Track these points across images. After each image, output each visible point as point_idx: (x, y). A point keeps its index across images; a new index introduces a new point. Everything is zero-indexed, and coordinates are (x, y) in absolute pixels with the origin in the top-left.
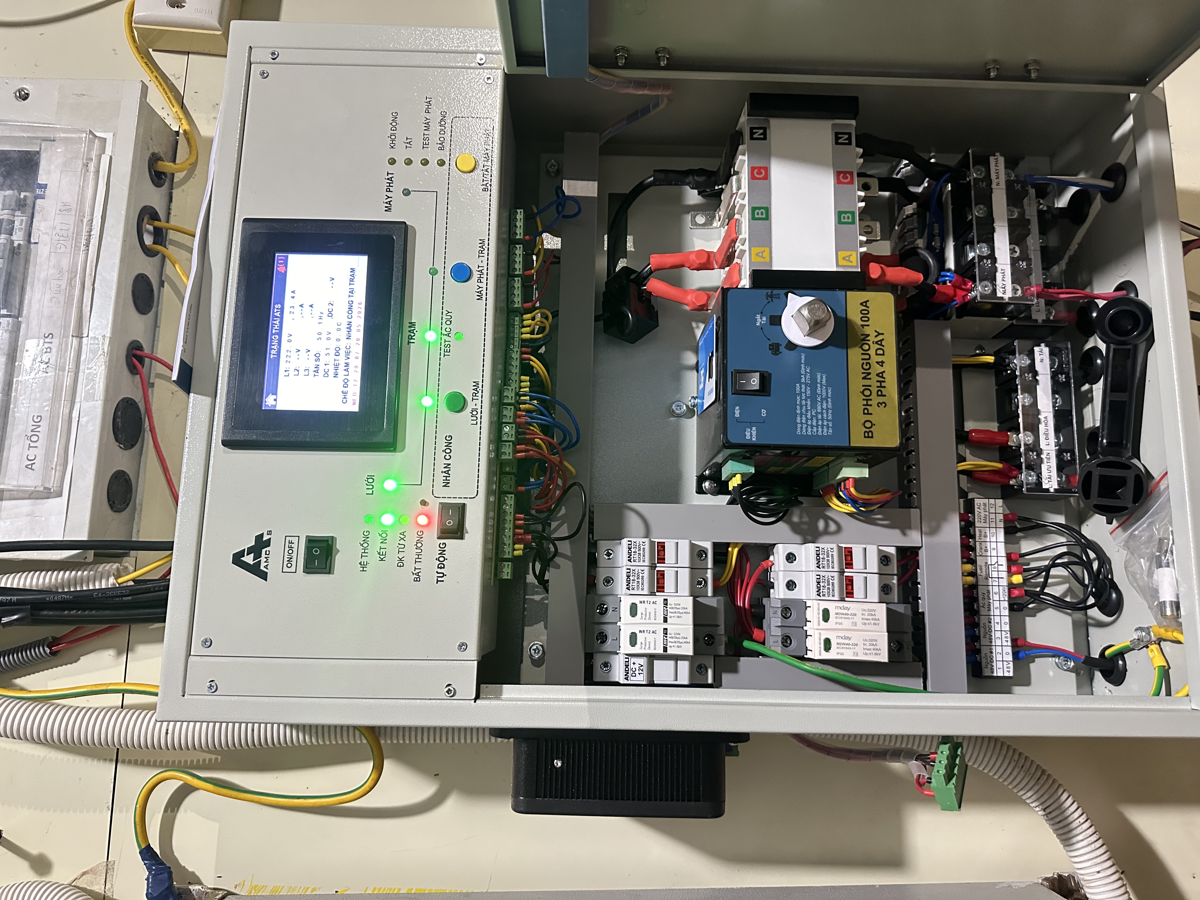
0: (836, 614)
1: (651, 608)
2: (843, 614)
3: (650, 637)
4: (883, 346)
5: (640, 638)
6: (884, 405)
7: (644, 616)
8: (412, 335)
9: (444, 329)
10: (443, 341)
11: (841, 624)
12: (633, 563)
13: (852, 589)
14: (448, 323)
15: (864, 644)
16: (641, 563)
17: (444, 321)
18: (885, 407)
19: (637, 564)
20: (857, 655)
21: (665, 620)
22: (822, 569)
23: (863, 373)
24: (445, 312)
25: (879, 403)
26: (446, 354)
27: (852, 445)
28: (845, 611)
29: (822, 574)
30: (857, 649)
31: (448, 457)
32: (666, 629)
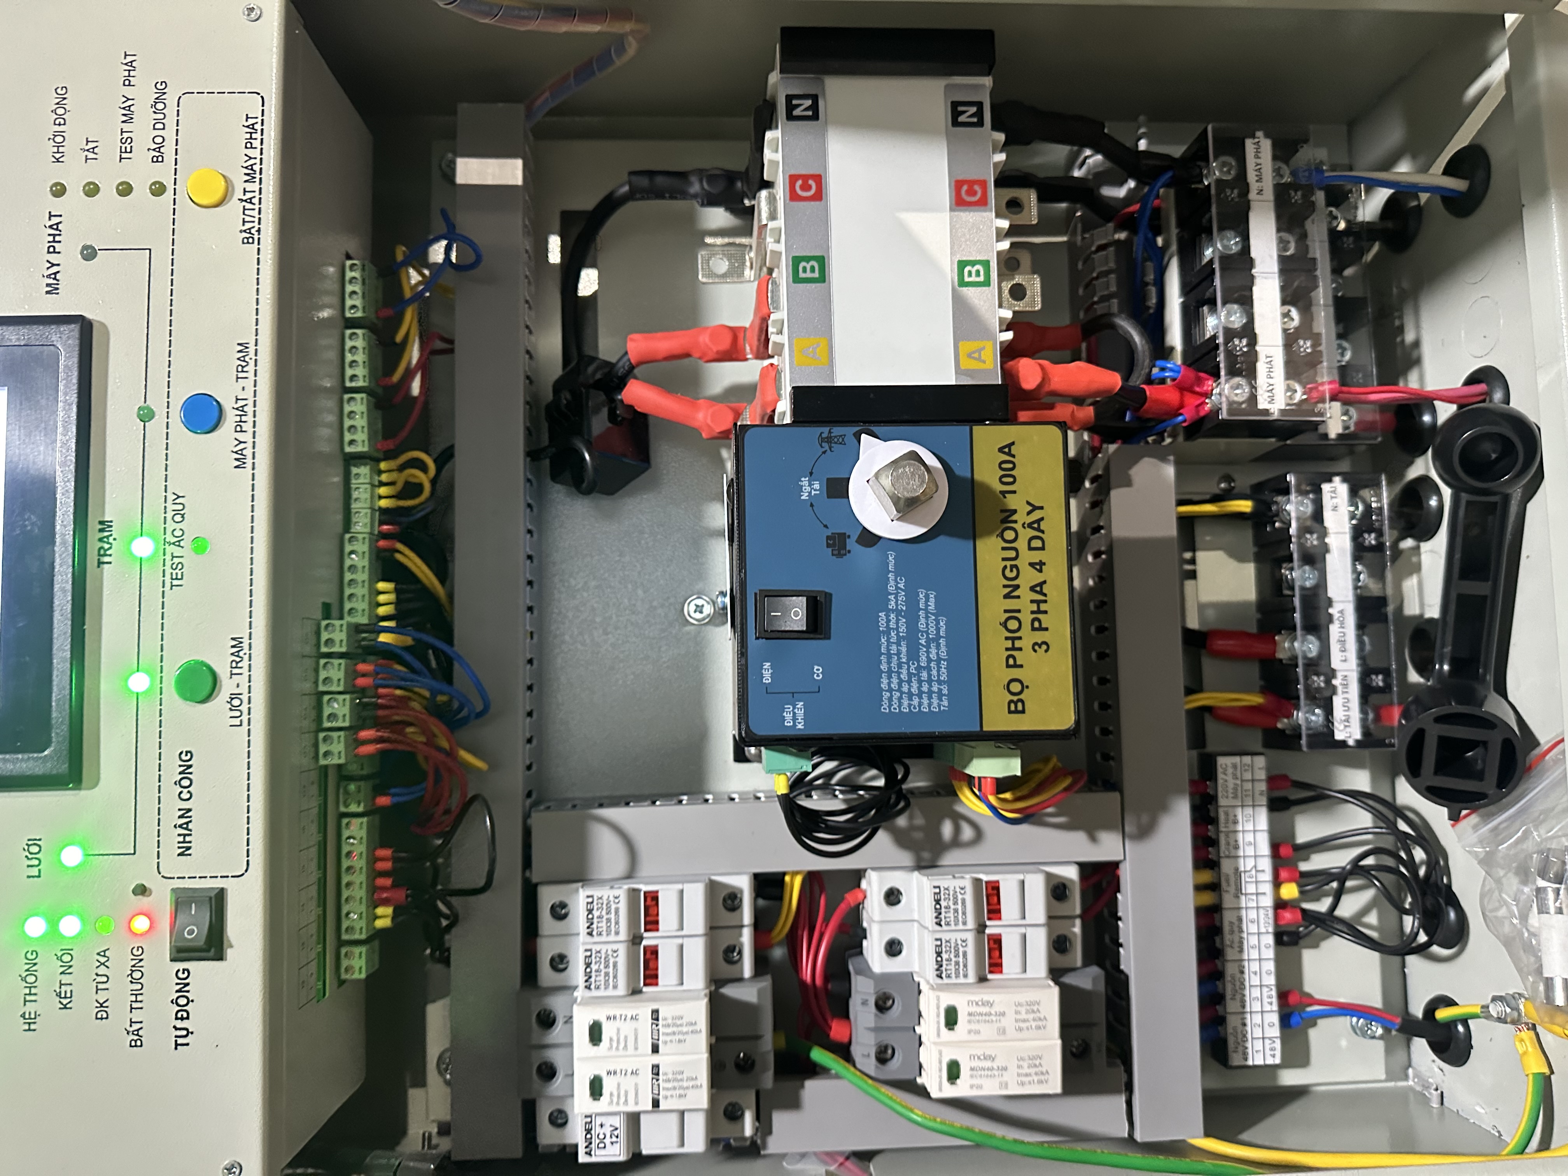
0: (970, 1014)
1: (627, 1028)
2: (981, 1014)
3: (628, 1083)
4: (1043, 532)
5: (608, 1085)
6: (1044, 647)
7: (615, 1045)
8: (106, 546)
9: (169, 532)
10: (168, 557)
11: (978, 1032)
12: (596, 939)
13: (1001, 956)
14: (178, 518)
15: (1019, 1067)
16: (612, 938)
17: (170, 515)
18: (1046, 651)
19: (604, 938)
20: (1006, 1086)
21: (655, 1049)
22: (945, 928)
23: (1005, 586)
24: (172, 497)
25: (1036, 644)
26: (175, 582)
27: (985, 729)
28: (984, 1010)
29: (945, 937)
30: (1006, 1077)
31: (185, 796)
32: (658, 1066)
